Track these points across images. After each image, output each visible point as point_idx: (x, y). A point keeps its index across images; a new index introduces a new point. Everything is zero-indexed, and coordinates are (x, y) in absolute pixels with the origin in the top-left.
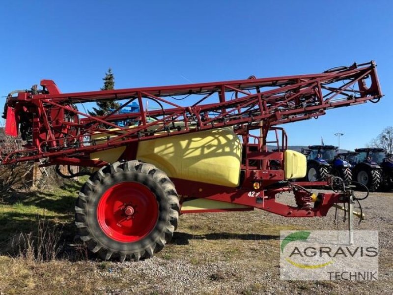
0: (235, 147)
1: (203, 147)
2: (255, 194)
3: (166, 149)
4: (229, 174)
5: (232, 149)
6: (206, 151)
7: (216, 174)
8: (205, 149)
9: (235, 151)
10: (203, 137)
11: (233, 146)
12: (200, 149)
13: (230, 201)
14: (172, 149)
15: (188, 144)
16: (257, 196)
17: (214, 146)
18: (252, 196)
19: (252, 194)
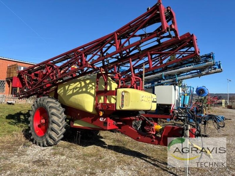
0: (89, 88)
1: (74, 89)
2: (103, 120)
3: (61, 90)
4: (84, 105)
5: (87, 89)
6: (75, 91)
7: (79, 105)
8: (74, 90)
9: (89, 91)
10: (75, 83)
11: (88, 87)
12: (72, 90)
13: (91, 123)
14: (62, 91)
15: (68, 87)
16: (104, 121)
17: (78, 87)
18: (102, 121)
19: (102, 119)
